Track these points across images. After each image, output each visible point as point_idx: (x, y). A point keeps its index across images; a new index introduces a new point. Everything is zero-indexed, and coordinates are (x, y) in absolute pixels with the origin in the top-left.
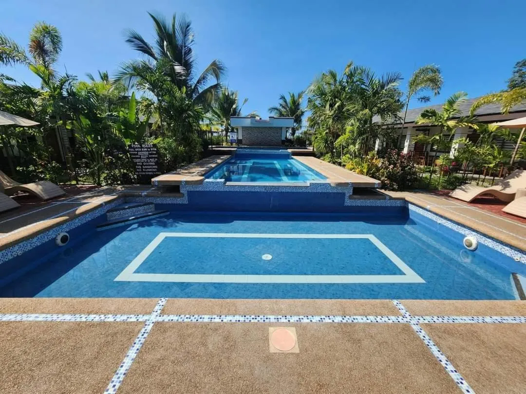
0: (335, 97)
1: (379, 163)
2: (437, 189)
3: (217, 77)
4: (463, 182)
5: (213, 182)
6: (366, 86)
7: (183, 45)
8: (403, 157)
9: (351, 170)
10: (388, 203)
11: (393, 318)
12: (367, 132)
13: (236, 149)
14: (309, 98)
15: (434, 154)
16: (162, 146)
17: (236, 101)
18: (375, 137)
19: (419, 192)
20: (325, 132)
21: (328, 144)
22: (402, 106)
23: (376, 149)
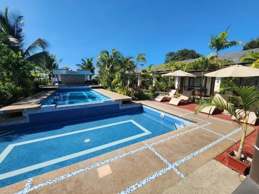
0: (109, 63)
1: (130, 90)
2: (151, 98)
3: (43, 47)
4: (158, 95)
5: (48, 107)
6: (121, 59)
7: (16, 26)
8: (138, 87)
9: (120, 94)
10: (136, 106)
11: (143, 147)
12: (124, 78)
13: (58, 87)
14: (97, 62)
15: (148, 85)
16: (3, 87)
17: (55, 60)
18: (127, 79)
19: (146, 100)
20: (106, 78)
21: (109, 83)
22: (135, 66)
23: (128, 84)
